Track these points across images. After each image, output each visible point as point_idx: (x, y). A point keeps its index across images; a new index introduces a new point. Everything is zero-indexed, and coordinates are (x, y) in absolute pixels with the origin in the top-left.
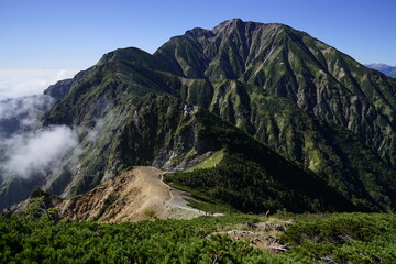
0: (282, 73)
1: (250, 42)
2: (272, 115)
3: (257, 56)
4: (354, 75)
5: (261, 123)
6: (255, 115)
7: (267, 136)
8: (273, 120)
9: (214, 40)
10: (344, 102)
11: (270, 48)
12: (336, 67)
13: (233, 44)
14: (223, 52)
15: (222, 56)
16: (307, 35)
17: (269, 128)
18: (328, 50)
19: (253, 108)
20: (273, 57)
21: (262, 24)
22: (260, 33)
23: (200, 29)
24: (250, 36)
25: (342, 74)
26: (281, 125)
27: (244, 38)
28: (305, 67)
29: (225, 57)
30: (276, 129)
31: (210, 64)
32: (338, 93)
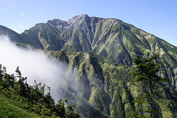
0: (120, 51)
1: (95, 31)
2: (124, 83)
3: (100, 39)
4: (171, 53)
5: (115, 92)
6: (109, 84)
7: (123, 106)
8: (126, 88)
9: (68, 28)
10: (169, 73)
11: (109, 34)
12: (157, 48)
13: (82, 31)
14: (75, 35)
15: (75, 39)
16: (133, 26)
17: (124, 96)
18: (149, 37)
19: (105, 77)
20: (112, 40)
21: (102, 19)
22: (101, 24)
23: (58, 20)
24: (94, 27)
25: (162, 53)
26: (135, 93)
27: (90, 28)
28: (135, 47)
29: (77, 39)
30: (130, 98)
31: (65, 44)
32: (163, 66)
